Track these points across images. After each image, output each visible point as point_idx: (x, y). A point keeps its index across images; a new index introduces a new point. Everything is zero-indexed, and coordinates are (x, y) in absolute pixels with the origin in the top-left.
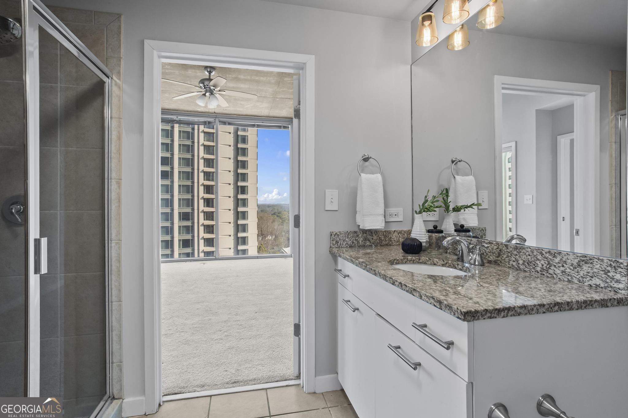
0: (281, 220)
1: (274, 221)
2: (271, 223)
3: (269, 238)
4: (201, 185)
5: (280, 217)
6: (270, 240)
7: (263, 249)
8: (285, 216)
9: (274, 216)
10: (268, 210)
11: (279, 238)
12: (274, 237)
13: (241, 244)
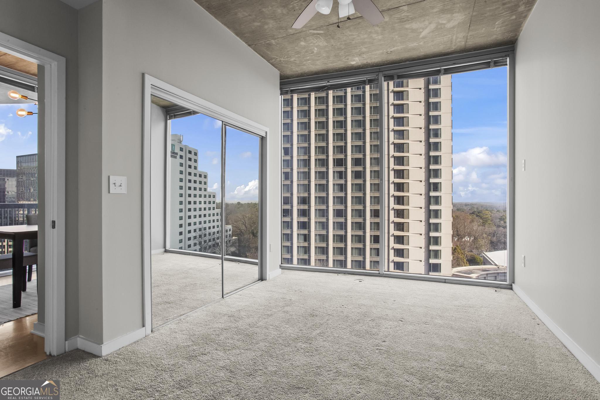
0: (481, 221)
1: (472, 221)
2: (469, 223)
3: (467, 239)
4: (391, 183)
5: (480, 217)
6: (468, 242)
7: (459, 251)
8: (487, 216)
9: (473, 216)
10: (466, 209)
11: (479, 240)
12: (472, 238)
13: (434, 244)
